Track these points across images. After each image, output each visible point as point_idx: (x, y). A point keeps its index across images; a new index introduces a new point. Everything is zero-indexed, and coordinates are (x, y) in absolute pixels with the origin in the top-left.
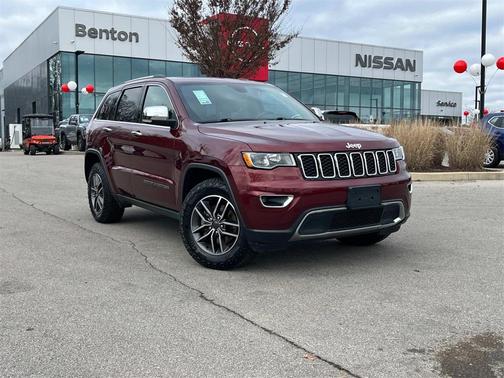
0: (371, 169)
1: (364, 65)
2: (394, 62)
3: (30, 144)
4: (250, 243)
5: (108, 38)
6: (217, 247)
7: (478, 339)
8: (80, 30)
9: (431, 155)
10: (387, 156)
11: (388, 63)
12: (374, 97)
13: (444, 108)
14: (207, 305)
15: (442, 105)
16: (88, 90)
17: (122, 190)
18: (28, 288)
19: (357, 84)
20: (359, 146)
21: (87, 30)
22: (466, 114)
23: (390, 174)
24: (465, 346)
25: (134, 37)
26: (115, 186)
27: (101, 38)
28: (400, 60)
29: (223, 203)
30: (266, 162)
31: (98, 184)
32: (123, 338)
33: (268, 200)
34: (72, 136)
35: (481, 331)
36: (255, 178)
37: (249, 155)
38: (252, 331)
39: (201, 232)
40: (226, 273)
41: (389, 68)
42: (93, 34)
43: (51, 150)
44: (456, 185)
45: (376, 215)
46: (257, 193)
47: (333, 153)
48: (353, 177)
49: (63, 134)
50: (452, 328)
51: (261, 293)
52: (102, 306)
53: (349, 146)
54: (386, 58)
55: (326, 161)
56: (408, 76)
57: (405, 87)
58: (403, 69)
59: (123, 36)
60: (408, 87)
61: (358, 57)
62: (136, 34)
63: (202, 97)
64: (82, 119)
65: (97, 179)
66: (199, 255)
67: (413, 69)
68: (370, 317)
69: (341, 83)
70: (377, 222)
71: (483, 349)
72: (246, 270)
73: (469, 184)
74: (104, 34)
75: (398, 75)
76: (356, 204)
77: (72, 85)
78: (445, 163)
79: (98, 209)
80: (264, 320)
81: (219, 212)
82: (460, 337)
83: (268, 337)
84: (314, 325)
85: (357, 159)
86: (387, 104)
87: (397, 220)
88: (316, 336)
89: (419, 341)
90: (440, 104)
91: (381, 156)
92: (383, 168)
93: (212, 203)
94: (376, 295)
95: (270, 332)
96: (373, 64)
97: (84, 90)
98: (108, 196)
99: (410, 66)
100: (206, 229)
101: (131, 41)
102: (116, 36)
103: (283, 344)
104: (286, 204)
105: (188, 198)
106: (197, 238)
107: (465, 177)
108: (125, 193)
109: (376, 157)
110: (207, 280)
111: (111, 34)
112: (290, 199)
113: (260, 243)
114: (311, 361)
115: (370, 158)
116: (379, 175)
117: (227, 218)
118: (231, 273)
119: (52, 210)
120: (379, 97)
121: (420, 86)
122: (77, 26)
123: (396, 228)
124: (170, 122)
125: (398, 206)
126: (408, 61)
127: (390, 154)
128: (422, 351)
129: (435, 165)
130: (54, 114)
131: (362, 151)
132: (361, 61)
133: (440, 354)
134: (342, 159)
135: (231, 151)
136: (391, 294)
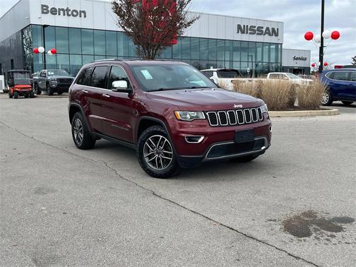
0: (248, 120)
1: (243, 32)
2: (264, 30)
3: (14, 91)
4: (180, 163)
5: (64, 15)
6: (159, 166)
7: (304, 214)
8: (45, 9)
9: (287, 100)
10: (257, 111)
11: (260, 31)
12: (250, 54)
13: (298, 61)
14: (158, 199)
15: (297, 59)
16: (52, 52)
17: (95, 130)
18: (53, 191)
19: (239, 45)
20: (241, 106)
21: (49, 9)
22: (313, 66)
23: (259, 122)
24: (297, 218)
25: (82, 14)
26: (91, 127)
27: (59, 14)
28: (268, 29)
29: (163, 139)
30: (188, 116)
31: (79, 125)
32: (117, 217)
33: (190, 139)
34: (42, 85)
35: (307, 210)
36: (181, 125)
37: (178, 113)
38: (184, 212)
39: (150, 157)
40: (165, 180)
41: (261, 34)
42: (54, 11)
43: (28, 95)
44: (303, 119)
45: (251, 145)
46: (183, 135)
47: (226, 111)
48: (238, 125)
49: (36, 83)
50: (291, 209)
51: (187, 191)
52: (100, 200)
53: (235, 106)
54: (259, 27)
55: (223, 116)
56: (273, 39)
57: (272, 47)
58: (270, 35)
59: (75, 13)
60: (273, 47)
61: (239, 27)
62: (84, 12)
63: (146, 74)
64: (49, 73)
65: (78, 122)
66: (148, 170)
67: (277, 35)
68: (248, 203)
69: (227, 45)
70: (252, 149)
71: (306, 219)
72: (176, 178)
73: (311, 119)
74: (62, 12)
75: (267, 39)
76: (240, 140)
77: (41, 49)
78: (296, 104)
79: (79, 141)
80: (190, 206)
81: (160, 145)
82: (295, 213)
83: (194, 215)
84: (218, 208)
85: (240, 113)
86: (259, 59)
87: (263, 148)
88: (219, 214)
89: (274, 215)
90: (295, 59)
91: (254, 111)
92: (255, 118)
93: (156, 140)
94: (251, 191)
95: (195, 212)
96: (249, 31)
97: (49, 52)
98: (86, 133)
99: (275, 33)
100: (153, 155)
101: (80, 16)
102: (70, 13)
103: (202, 219)
104: (200, 141)
105: (141, 137)
106: (147, 160)
107: (309, 114)
108: (97, 131)
109: (251, 112)
110: (155, 185)
111: (66, 12)
112: (202, 138)
113: (185, 163)
114: (217, 227)
115: (247, 112)
116: (253, 123)
117: (165, 148)
118: (168, 180)
119: (46, 141)
120: (254, 54)
121: (281, 47)
122: (43, 6)
123: (263, 152)
124: (129, 90)
125: (263, 140)
126: (273, 29)
127: (259, 110)
128: (275, 220)
129: (290, 106)
130: (28, 69)
131: (243, 109)
132: (241, 29)
133: (284, 222)
134: (232, 114)
135: (167, 110)
136: (260, 191)
